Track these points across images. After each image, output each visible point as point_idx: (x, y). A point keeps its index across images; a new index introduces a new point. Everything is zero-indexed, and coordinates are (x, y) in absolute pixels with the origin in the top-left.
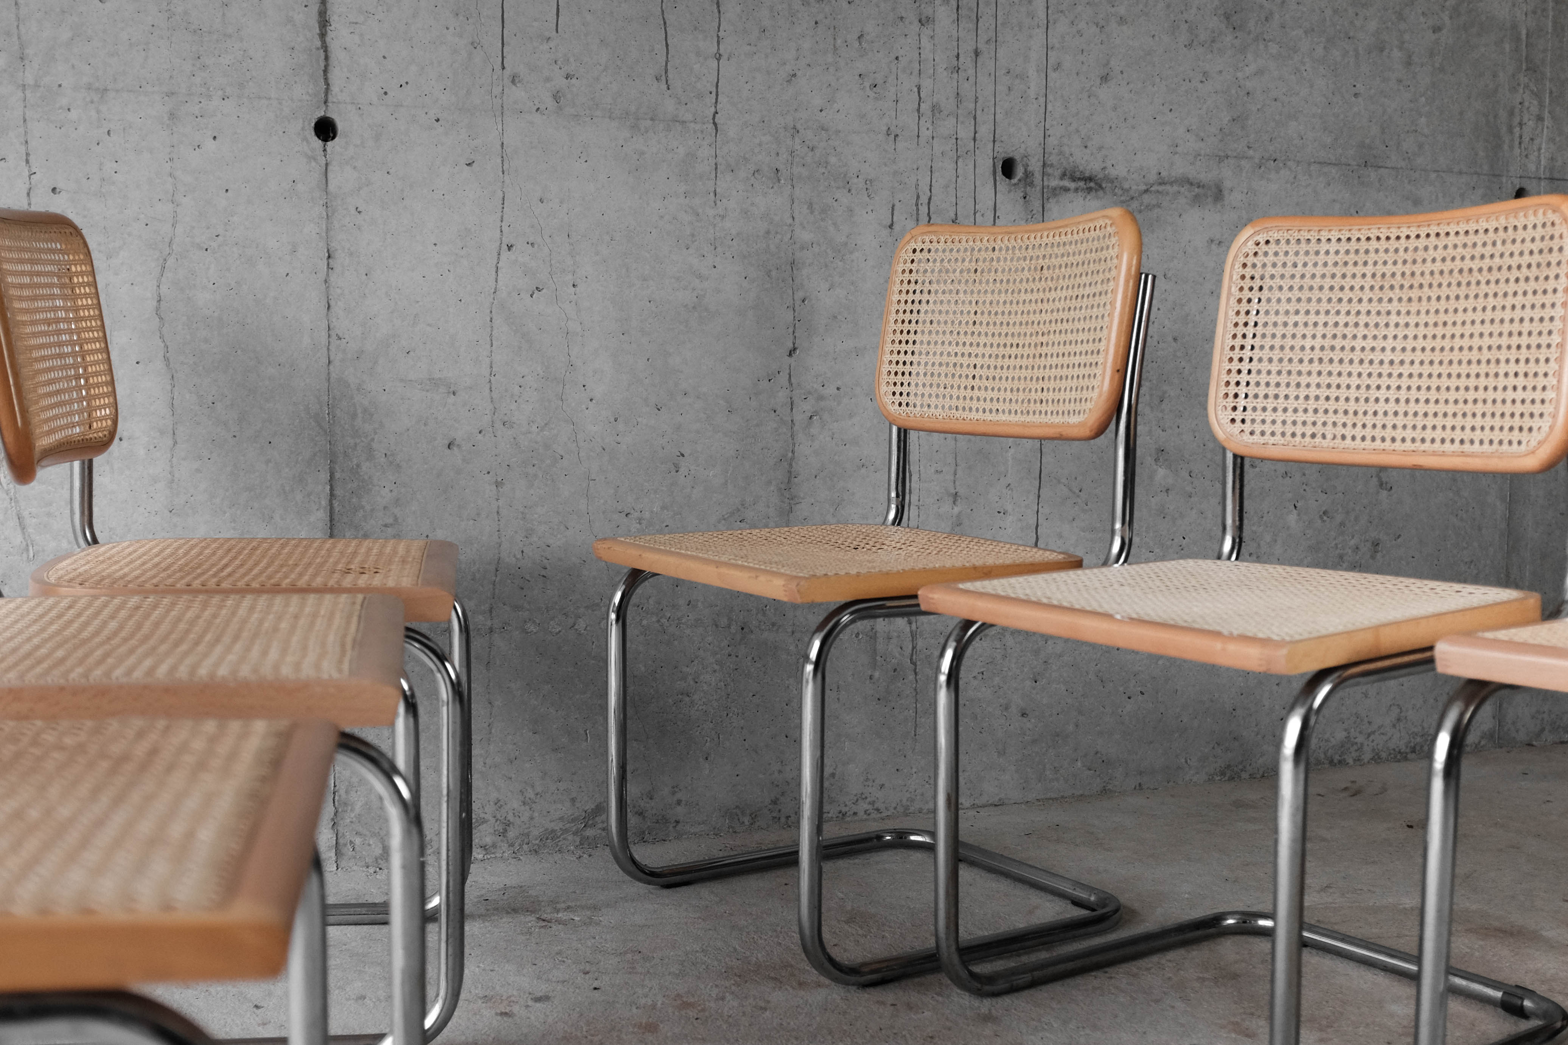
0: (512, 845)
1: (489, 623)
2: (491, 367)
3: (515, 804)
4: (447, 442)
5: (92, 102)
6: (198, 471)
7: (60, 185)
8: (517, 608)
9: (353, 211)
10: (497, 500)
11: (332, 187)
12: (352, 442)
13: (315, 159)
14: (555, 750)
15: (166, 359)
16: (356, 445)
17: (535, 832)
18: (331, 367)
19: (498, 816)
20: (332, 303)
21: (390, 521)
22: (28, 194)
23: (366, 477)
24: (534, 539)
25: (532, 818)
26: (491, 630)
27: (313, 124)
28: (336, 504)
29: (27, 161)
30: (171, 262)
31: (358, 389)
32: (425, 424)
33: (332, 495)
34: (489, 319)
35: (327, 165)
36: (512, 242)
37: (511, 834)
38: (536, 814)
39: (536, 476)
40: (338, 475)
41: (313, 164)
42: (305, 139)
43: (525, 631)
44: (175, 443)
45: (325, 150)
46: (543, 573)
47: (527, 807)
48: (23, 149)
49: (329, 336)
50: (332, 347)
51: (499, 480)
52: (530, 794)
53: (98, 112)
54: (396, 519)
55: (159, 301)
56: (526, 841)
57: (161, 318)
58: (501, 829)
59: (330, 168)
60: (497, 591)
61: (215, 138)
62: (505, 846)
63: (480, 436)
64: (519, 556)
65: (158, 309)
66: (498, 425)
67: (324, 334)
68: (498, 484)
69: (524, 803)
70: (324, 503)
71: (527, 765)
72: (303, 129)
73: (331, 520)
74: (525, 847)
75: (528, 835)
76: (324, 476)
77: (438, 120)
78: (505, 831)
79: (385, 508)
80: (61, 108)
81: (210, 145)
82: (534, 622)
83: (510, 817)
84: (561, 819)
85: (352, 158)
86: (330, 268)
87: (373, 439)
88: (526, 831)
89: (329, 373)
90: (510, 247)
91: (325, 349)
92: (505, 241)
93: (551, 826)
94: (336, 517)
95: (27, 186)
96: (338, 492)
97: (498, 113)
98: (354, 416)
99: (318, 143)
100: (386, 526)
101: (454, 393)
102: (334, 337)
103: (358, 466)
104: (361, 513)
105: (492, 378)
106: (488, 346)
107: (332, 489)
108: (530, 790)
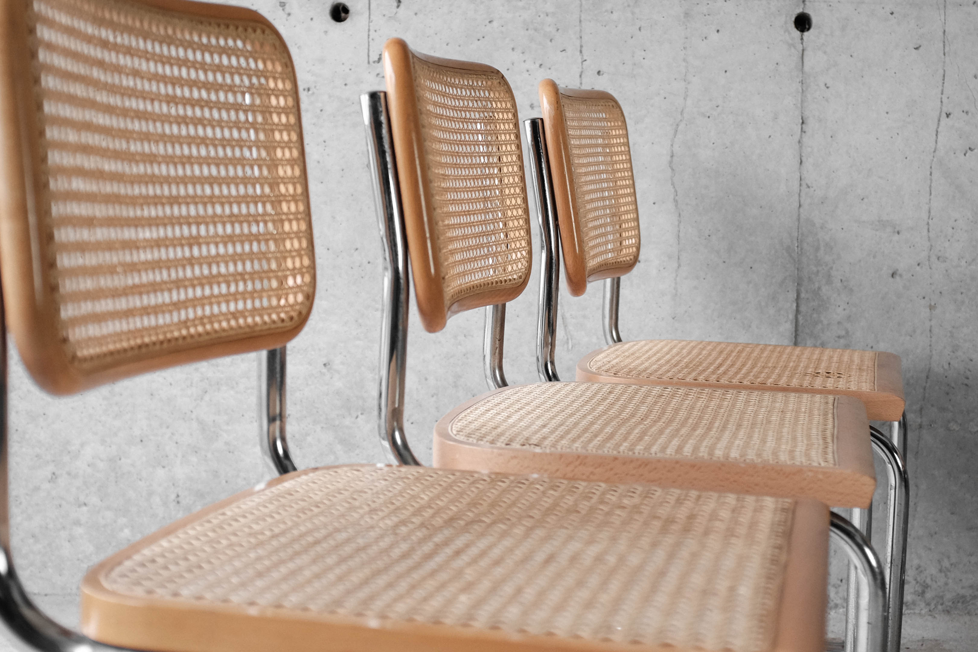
0: (928, 604)
1: (919, 420)
2: (929, 212)
3: (933, 570)
4: (891, 272)
5: (629, 6)
6: (696, 288)
7: (603, 69)
8: (943, 409)
9: (823, 87)
10: (930, 320)
11: (806, 68)
12: (815, 269)
13: (795, 47)
14: (970, 529)
15: (676, 201)
16: (818, 272)
17: (948, 596)
18: (801, 210)
19: (919, 579)
20: (804, 159)
21: (843, 333)
22: (581, 76)
23: (825, 298)
24: (960, 353)
25: (946, 584)
26: (920, 426)
27: (793, 19)
28: (800, 318)
29: (581, 52)
30: (682, 127)
31: (822, 228)
32: (874, 257)
33: (798, 311)
34: (929, 173)
35: (803, 50)
36: (950, 110)
37: (929, 595)
38: (950, 581)
39: (963, 302)
40: (803, 295)
41: (793, 50)
42: (787, 31)
43: (948, 429)
44: (679, 266)
45: (802, 39)
46: (966, 381)
47: (943, 574)
48: (578, 43)
49: (801, 185)
50: (803, 194)
51: (933, 304)
52: (946, 563)
53: (633, 13)
54: (847, 332)
55: (672, 156)
56: (941, 601)
57: (673, 170)
58: (920, 590)
59: (805, 53)
60: (927, 395)
61: (718, 31)
62: (923, 605)
63: (918, 268)
64: (946, 367)
65: (671, 162)
66: (934, 259)
67: (796, 183)
68: (932, 308)
69: (941, 571)
70: (791, 316)
71: (945, 540)
72: (786, 23)
73: (796, 331)
74: (940, 607)
75: (942, 597)
76: (792, 295)
77: (892, 13)
78: (923, 592)
79: (839, 323)
80: (606, 11)
81: (714, 36)
82: (956, 422)
83: (928, 581)
84: (971, 587)
85: (823, 44)
86: (803, 131)
87: (831, 268)
88: (941, 594)
89: (799, 215)
90: (948, 115)
91: (797, 195)
92: (945, 109)
93: (962, 592)
94: (800, 329)
95: (580, 70)
96: (803, 308)
97: (942, 6)
98: (817, 249)
99: (798, 33)
100: (839, 337)
101: (898, 233)
102: (804, 186)
103: (819, 288)
104: (819, 327)
105: (930, 221)
106: (928, 195)
107: (797, 306)
108: (946, 560)
